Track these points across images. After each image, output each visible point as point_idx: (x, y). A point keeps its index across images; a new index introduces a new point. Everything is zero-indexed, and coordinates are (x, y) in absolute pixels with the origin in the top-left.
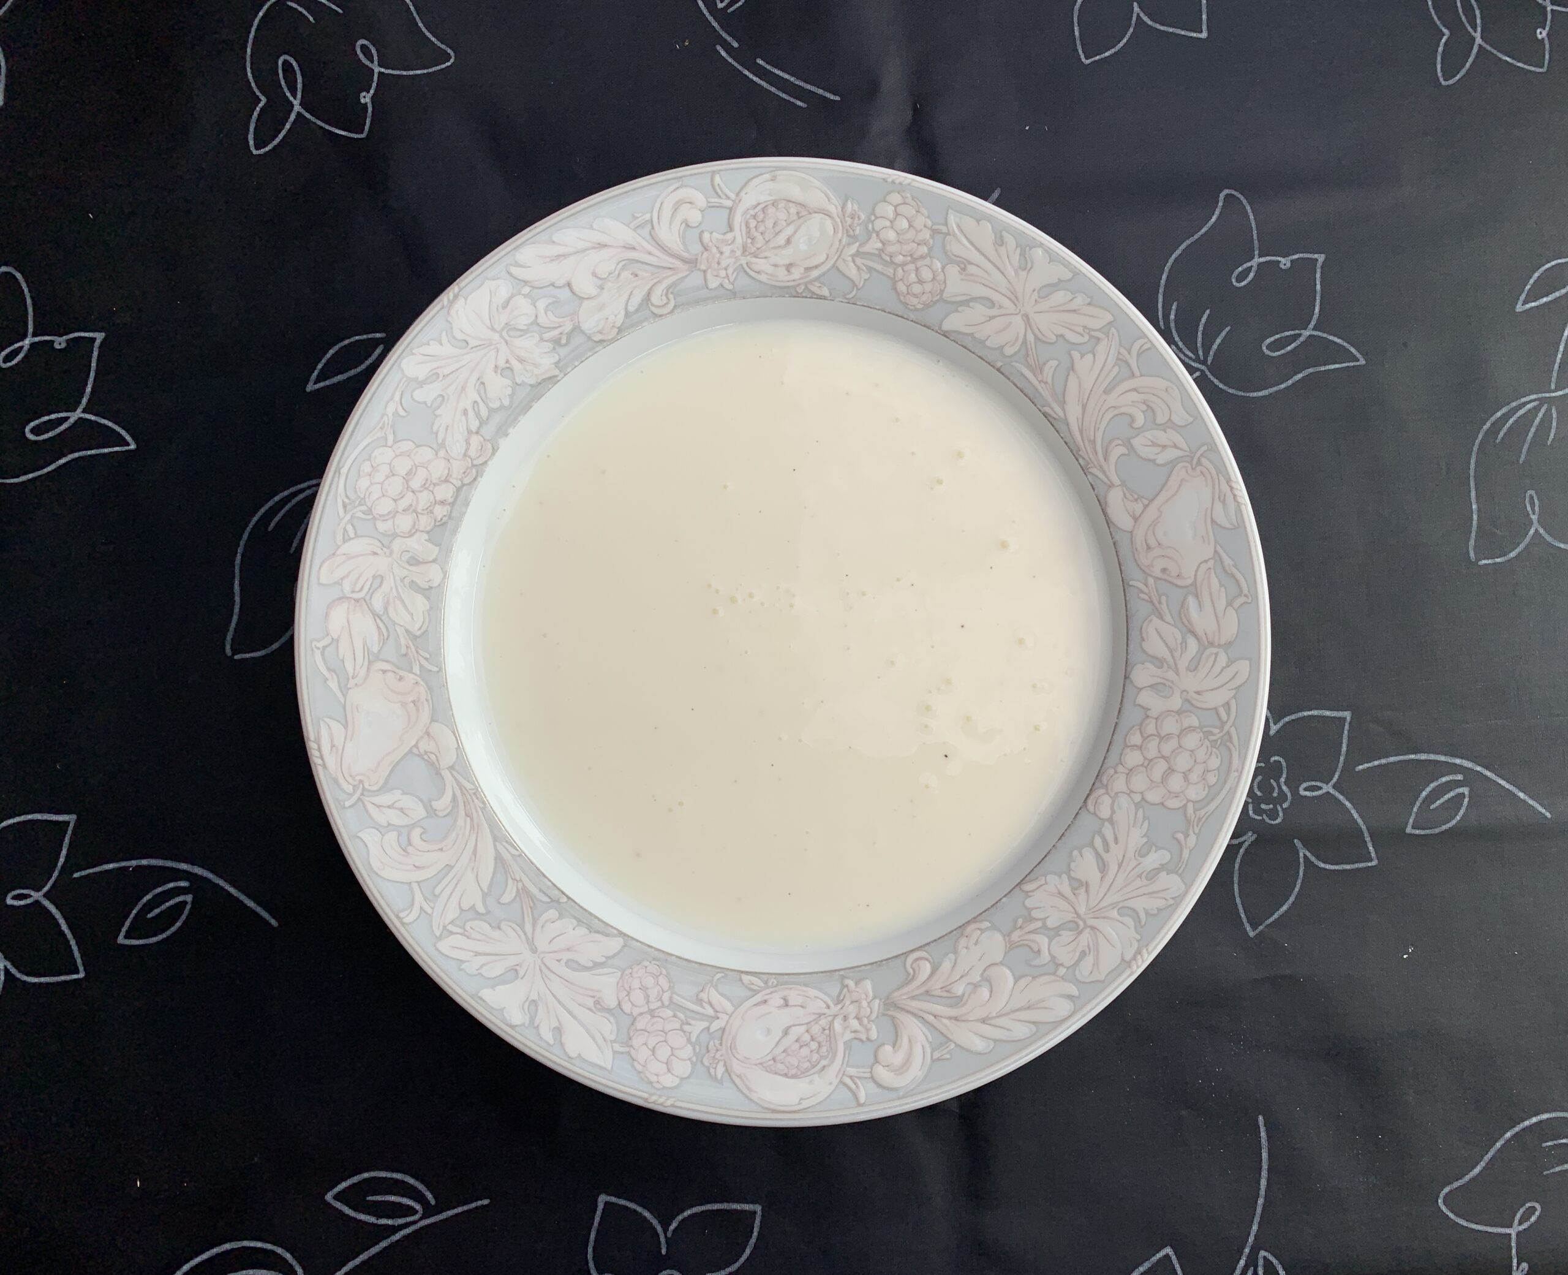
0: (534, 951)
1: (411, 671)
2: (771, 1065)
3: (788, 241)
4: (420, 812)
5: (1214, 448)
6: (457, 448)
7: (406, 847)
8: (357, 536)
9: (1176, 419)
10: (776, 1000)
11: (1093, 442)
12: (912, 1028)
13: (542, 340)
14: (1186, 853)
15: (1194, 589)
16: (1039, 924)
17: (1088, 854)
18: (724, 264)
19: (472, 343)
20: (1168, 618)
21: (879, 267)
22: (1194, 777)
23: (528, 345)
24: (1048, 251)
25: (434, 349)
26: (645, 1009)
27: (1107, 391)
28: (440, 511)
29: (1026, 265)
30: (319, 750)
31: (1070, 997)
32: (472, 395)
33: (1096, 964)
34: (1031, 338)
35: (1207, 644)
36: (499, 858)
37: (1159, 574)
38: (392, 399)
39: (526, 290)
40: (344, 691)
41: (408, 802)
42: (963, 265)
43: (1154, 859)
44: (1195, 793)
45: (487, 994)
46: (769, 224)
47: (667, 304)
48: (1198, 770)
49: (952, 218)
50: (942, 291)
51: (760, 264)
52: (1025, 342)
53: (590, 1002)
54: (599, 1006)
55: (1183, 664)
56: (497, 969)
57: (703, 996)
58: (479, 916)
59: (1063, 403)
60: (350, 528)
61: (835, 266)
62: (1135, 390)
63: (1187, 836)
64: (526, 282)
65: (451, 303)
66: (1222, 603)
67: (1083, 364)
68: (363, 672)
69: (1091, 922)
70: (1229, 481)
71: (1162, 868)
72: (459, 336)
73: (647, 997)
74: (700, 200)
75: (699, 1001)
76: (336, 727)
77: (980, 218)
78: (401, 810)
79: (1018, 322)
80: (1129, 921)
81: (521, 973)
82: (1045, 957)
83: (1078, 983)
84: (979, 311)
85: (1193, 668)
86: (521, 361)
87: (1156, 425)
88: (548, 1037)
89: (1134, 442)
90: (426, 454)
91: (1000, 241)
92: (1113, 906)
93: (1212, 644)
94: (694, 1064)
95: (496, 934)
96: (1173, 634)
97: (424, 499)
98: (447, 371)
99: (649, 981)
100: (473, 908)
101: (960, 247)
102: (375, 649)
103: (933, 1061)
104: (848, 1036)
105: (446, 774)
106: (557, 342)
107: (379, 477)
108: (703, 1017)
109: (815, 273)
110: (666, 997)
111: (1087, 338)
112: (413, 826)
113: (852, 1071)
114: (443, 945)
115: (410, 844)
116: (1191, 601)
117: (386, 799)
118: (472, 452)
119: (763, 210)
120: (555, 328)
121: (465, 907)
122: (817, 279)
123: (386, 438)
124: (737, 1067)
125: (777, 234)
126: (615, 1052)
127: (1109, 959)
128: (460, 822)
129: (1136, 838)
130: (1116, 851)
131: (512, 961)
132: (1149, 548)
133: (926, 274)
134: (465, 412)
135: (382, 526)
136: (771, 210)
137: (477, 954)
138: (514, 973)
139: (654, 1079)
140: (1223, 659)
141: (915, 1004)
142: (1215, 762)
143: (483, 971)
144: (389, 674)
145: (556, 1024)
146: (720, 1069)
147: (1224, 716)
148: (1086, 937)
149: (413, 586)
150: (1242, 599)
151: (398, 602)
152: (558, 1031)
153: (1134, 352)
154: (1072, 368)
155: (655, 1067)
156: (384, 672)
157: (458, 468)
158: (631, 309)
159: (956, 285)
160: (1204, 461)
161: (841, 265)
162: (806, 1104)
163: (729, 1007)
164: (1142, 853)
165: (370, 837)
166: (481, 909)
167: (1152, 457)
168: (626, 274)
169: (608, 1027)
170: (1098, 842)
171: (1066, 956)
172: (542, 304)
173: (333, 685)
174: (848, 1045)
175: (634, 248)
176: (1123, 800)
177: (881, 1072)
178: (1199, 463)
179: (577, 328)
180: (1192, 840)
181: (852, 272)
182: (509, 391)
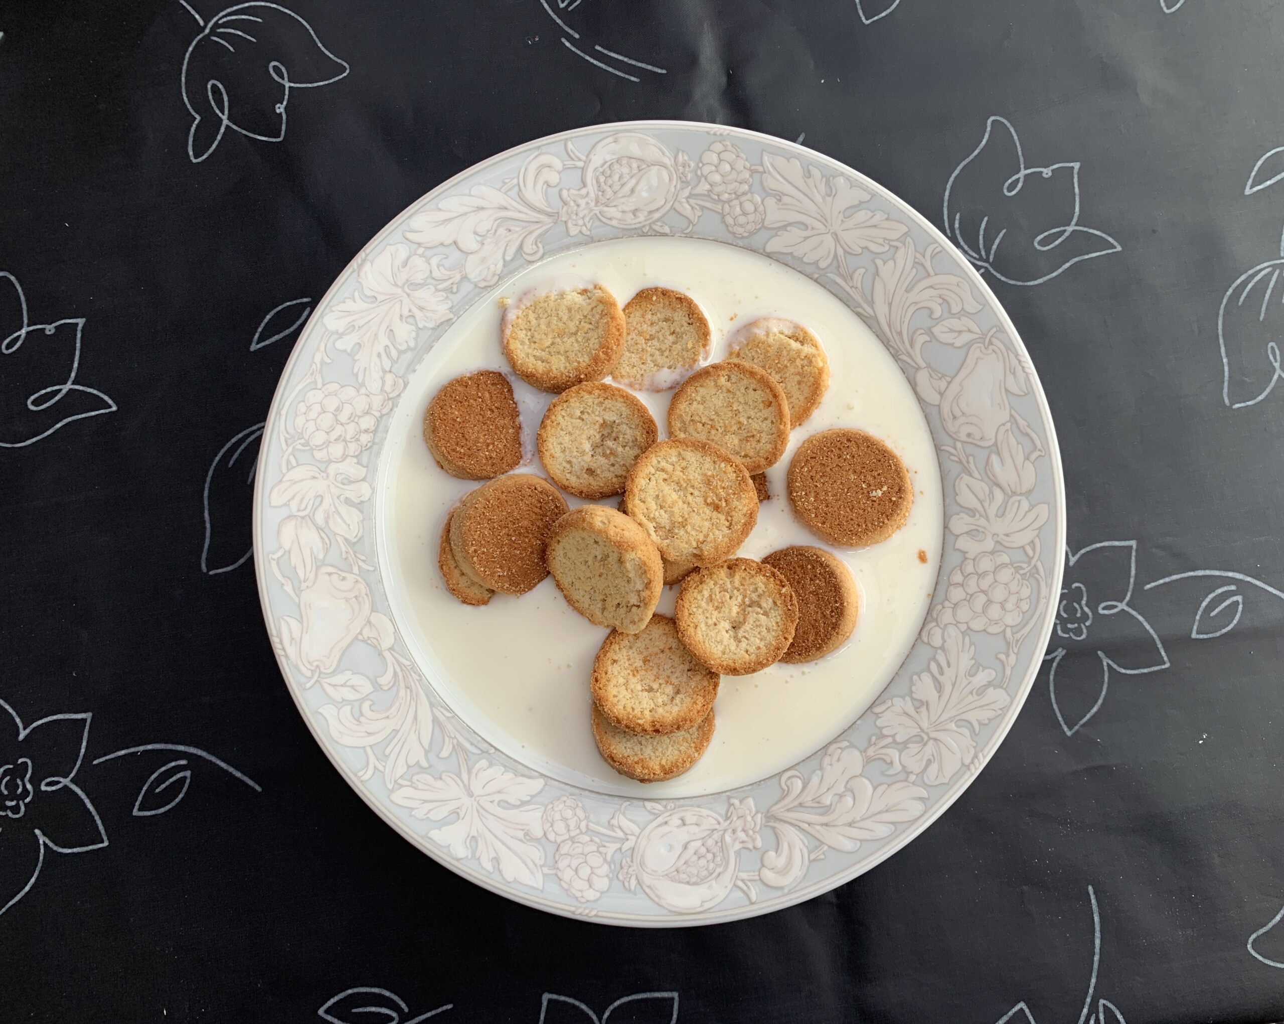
0: (471, 795)
1: (351, 573)
2: (675, 875)
3: (632, 191)
4: (367, 687)
5: (1001, 329)
6: (374, 386)
7: (358, 718)
8: (298, 465)
9: (968, 308)
10: (675, 821)
11: (900, 334)
12: (791, 835)
13: (437, 290)
14: (1008, 671)
15: (995, 449)
16: (890, 740)
17: (926, 677)
18: (581, 215)
19: (380, 298)
20: (976, 475)
21: (708, 205)
22: (1010, 606)
23: (425, 296)
24: (848, 178)
25: (349, 306)
26: (567, 836)
27: (908, 291)
28: (365, 438)
29: (831, 192)
30: (281, 642)
31: (921, 799)
32: (384, 340)
33: (941, 769)
34: (840, 251)
35: (1010, 494)
36: (435, 720)
37: (964, 437)
38: (318, 349)
39: (421, 251)
40: (298, 592)
41: (357, 680)
42: (779, 197)
43: (982, 678)
44: (1012, 619)
45: (435, 834)
46: (616, 177)
47: (535, 253)
48: (1013, 599)
49: (766, 159)
50: (763, 220)
51: (611, 212)
52: (836, 256)
53: (520, 834)
54: (528, 837)
55: (992, 511)
56: (442, 812)
57: (615, 822)
58: (423, 770)
59: (872, 303)
60: (292, 459)
61: (673, 208)
62: (931, 287)
63: (1008, 656)
64: (419, 244)
65: (360, 266)
66: (1020, 458)
67: (886, 270)
68: (312, 576)
69: (933, 735)
70: (1017, 356)
71: (989, 684)
72: (368, 292)
73: (568, 826)
74: (558, 164)
75: (611, 827)
76: (294, 624)
77: (789, 156)
78: (352, 687)
79: (829, 240)
80: (966, 732)
81: (462, 815)
82: (897, 767)
83: (926, 786)
84: (796, 234)
85: (1001, 515)
86: (421, 309)
87: (952, 315)
88: (489, 866)
89: (936, 330)
90: (350, 392)
91: (808, 175)
92: (951, 719)
93: (1014, 493)
94: (611, 880)
95: (439, 784)
96: (981, 487)
97: (351, 429)
98: (362, 323)
99: (569, 813)
100: (418, 763)
101: (775, 183)
102: (321, 556)
103: (810, 861)
104: (738, 846)
105: (387, 655)
106: (449, 290)
107: (313, 415)
108: (616, 839)
109: (657, 215)
110: (583, 825)
111: (887, 248)
112: (362, 700)
113: (744, 875)
114: (397, 797)
115: (362, 714)
116: (994, 458)
117: (339, 679)
118: (388, 388)
119: (610, 167)
120: (444, 280)
121: (412, 762)
122: (658, 220)
123: (315, 382)
124: (647, 879)
125: (622, 185)
126: (544, 875)
127: (951, 765)
128: (402, 693)
129: (965, 661)
130: (949, 673)
131: (453, 805)
132: (955, 417)
133: (749, 207)
134: (379, 355)
135: (319, 455)
136: (616, 166)
137: (425, 801)
138: (456, 815)
139: (579, 894)
140: (1025, 505)
141: (791, 816)
142: (1026, 592)
143: (431, 816)
144: (335, 577)
145: (493, 855)
146: (633, 882)
147: (1030, 553)
148: (930, 747)
149: (348, 502)
150: (1037, 453)
151: (336, 516)
152: (496, 860)
153: (928, 253)
154: (877, 273)
155: (579, 884)
156: (330, 574)
157: (377, 401)
158: (508, 258)
159: (774, 214)
160: (994, 341)
161: (677, 206)
162: (707, 906)
163: (637, 830)
164: (971, 673)
165: (329, 711)
166: (424, 764)
167: (950, 341)
168: (501, 231)
169: (535, 854)
170: (933, 666)
171: (915, 766)
172: (434, 261)
173: (288, 588)
174: (738, 853)
175: (506, 209)
176: (952, 631)
177: (768, 875)
178: (991, 343)
179: (465, 278)
180: (1013, 659)
181: (687, 210)
182: (414, 335)
